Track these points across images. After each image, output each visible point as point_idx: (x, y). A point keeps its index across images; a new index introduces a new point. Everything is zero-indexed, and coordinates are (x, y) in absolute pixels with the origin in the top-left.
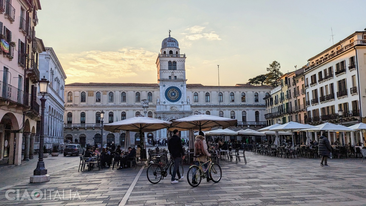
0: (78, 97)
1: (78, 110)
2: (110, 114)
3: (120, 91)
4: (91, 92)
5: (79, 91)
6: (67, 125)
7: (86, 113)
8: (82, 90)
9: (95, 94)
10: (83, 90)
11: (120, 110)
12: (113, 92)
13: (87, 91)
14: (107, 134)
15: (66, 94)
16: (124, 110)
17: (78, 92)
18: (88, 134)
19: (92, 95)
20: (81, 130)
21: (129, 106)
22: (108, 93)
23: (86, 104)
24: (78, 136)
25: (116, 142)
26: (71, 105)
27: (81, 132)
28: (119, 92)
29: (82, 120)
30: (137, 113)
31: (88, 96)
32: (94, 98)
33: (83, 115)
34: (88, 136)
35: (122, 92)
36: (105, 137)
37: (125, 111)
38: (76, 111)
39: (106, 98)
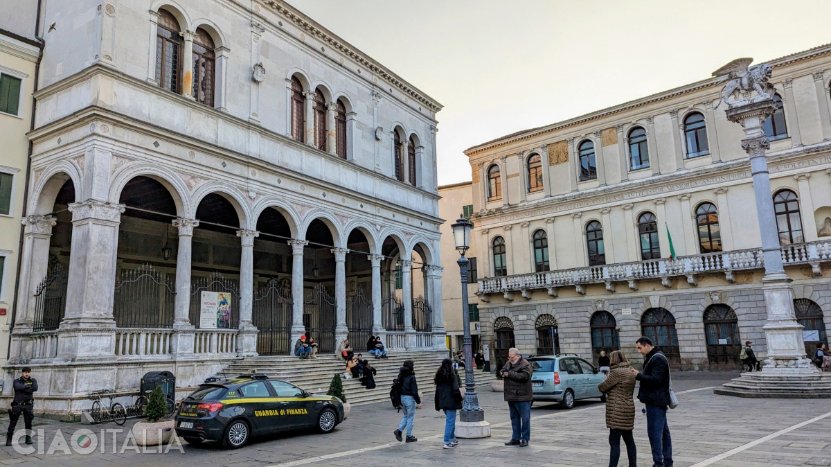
0: (518, 175)
1: (523, 225)
2: (642, 220)
3: (673, 113)
4: (560, 146)
5: (520, 154)
6: (492, 283)
7: (549, 228)
8: (526, 148)
9: (572, 149)
10: (531, 147)
11: (684, 195)
12: (643, 123)
13: (543, 147)
14: (640, 312)
15: (481, 175)
16: (703, 191)
17: (517, 157)
18: (566, 315)
19: (562, 157)
20: (537, 300)
21: (725, 171)
22: (622, 135)
23: (546, 197)
24: (530, 322)
25: (687, 349)
26: (498, 210)
27: (539, 304)
28: (668, 116)
29: (540, 260)
30: (778, 199)
31: (551, 163)
32: (570, 168)
33: (539, 241)
34: (564, 320)
35: (682, 114)
36: (632, 322)
37: (709, 197)
38: (517, 229)
39: (618, 157)
